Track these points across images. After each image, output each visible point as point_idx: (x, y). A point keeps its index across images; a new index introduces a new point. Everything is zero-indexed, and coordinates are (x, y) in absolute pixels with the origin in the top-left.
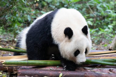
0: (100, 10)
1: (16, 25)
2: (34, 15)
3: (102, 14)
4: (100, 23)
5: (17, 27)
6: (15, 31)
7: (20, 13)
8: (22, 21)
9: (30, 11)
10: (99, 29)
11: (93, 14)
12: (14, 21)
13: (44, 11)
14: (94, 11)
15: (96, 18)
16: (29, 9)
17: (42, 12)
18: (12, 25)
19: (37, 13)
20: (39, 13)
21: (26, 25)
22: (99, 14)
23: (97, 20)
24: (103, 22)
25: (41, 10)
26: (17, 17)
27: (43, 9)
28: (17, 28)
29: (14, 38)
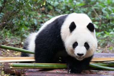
0: (105, 13)
1: (23, 29)
2: (41, 19)
3: (107, 18)
4: (105, 27)
5: (24, 30)
6: (22, 35)
7: (27, 17)
8: (29, 25)
9: (37, 14)
10: (104, 32)
11: (98, 17)
12: (21, 25)
13: (50, 15)
14: (99, 14)
15: (101, 21)
16: (36, 13)
17: (48, 16)
18: (19, 29)
19: (43, 17)
20: (45, 17)
21: (33, 29)
22: (104, 17)
23: (102, 23)
24: (109, 25)
25: (48, 14)
26: (24, 21)
27: (49, 13)
28: (24, 32)
29: (21, 42)
